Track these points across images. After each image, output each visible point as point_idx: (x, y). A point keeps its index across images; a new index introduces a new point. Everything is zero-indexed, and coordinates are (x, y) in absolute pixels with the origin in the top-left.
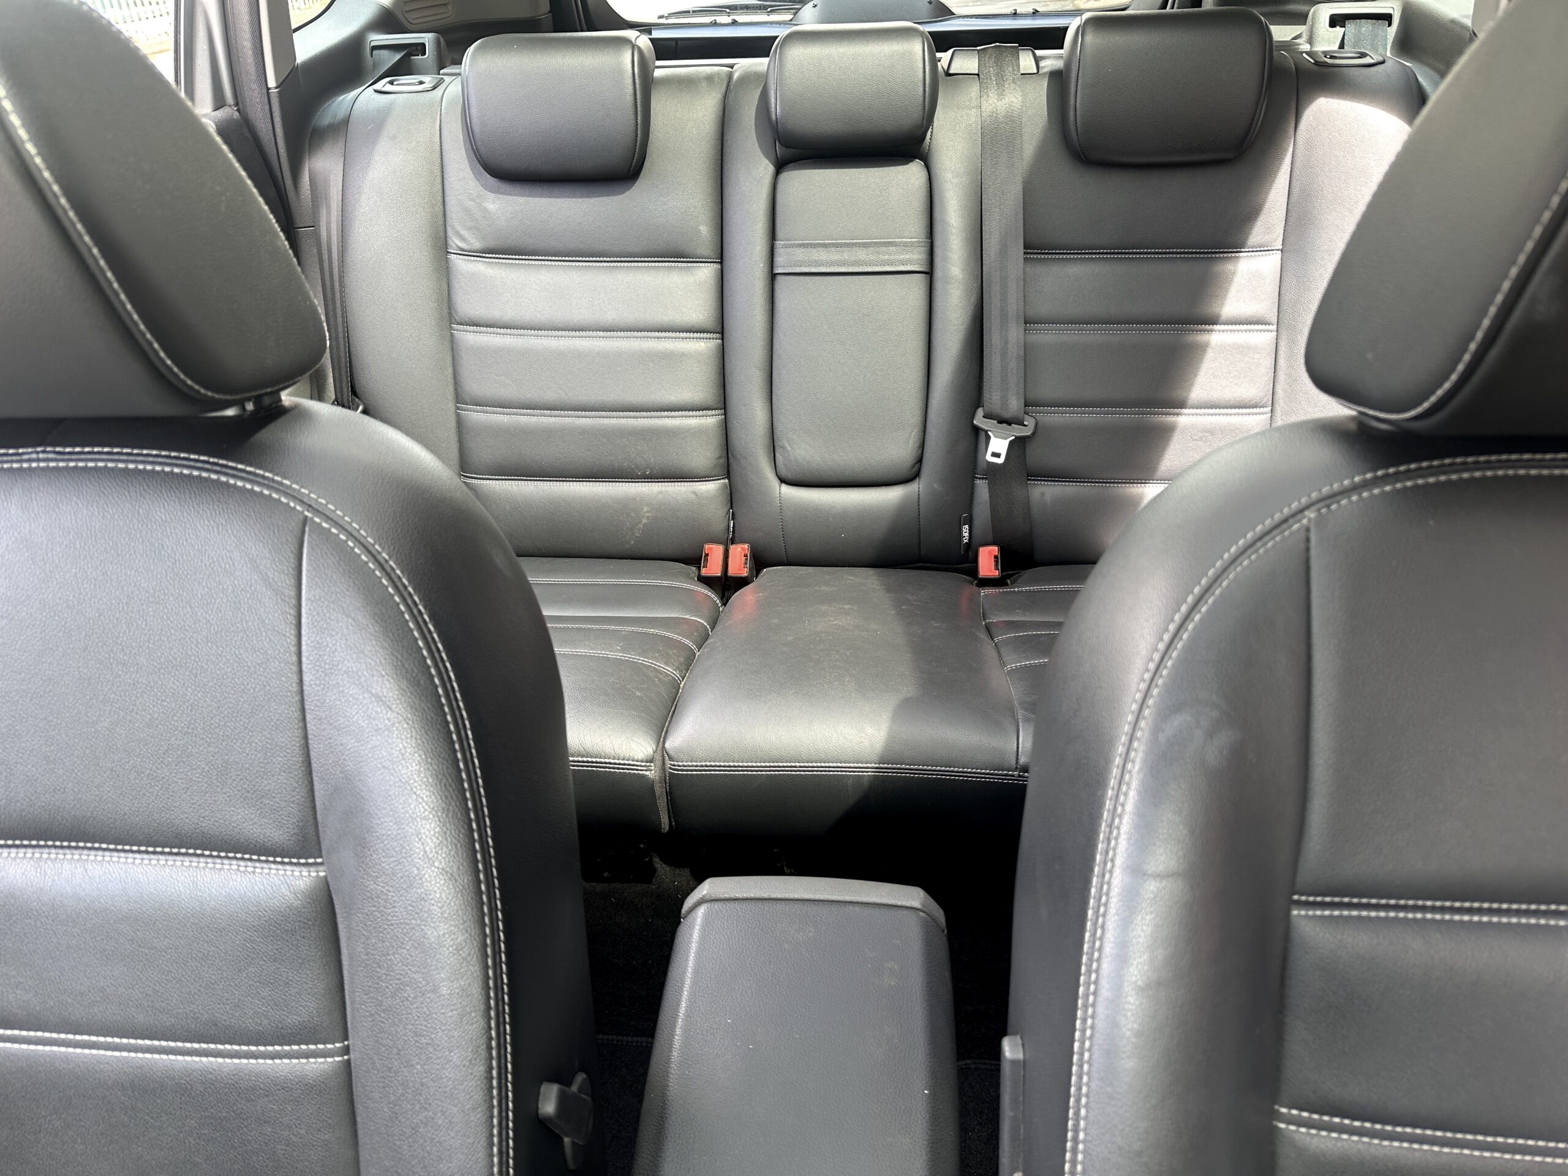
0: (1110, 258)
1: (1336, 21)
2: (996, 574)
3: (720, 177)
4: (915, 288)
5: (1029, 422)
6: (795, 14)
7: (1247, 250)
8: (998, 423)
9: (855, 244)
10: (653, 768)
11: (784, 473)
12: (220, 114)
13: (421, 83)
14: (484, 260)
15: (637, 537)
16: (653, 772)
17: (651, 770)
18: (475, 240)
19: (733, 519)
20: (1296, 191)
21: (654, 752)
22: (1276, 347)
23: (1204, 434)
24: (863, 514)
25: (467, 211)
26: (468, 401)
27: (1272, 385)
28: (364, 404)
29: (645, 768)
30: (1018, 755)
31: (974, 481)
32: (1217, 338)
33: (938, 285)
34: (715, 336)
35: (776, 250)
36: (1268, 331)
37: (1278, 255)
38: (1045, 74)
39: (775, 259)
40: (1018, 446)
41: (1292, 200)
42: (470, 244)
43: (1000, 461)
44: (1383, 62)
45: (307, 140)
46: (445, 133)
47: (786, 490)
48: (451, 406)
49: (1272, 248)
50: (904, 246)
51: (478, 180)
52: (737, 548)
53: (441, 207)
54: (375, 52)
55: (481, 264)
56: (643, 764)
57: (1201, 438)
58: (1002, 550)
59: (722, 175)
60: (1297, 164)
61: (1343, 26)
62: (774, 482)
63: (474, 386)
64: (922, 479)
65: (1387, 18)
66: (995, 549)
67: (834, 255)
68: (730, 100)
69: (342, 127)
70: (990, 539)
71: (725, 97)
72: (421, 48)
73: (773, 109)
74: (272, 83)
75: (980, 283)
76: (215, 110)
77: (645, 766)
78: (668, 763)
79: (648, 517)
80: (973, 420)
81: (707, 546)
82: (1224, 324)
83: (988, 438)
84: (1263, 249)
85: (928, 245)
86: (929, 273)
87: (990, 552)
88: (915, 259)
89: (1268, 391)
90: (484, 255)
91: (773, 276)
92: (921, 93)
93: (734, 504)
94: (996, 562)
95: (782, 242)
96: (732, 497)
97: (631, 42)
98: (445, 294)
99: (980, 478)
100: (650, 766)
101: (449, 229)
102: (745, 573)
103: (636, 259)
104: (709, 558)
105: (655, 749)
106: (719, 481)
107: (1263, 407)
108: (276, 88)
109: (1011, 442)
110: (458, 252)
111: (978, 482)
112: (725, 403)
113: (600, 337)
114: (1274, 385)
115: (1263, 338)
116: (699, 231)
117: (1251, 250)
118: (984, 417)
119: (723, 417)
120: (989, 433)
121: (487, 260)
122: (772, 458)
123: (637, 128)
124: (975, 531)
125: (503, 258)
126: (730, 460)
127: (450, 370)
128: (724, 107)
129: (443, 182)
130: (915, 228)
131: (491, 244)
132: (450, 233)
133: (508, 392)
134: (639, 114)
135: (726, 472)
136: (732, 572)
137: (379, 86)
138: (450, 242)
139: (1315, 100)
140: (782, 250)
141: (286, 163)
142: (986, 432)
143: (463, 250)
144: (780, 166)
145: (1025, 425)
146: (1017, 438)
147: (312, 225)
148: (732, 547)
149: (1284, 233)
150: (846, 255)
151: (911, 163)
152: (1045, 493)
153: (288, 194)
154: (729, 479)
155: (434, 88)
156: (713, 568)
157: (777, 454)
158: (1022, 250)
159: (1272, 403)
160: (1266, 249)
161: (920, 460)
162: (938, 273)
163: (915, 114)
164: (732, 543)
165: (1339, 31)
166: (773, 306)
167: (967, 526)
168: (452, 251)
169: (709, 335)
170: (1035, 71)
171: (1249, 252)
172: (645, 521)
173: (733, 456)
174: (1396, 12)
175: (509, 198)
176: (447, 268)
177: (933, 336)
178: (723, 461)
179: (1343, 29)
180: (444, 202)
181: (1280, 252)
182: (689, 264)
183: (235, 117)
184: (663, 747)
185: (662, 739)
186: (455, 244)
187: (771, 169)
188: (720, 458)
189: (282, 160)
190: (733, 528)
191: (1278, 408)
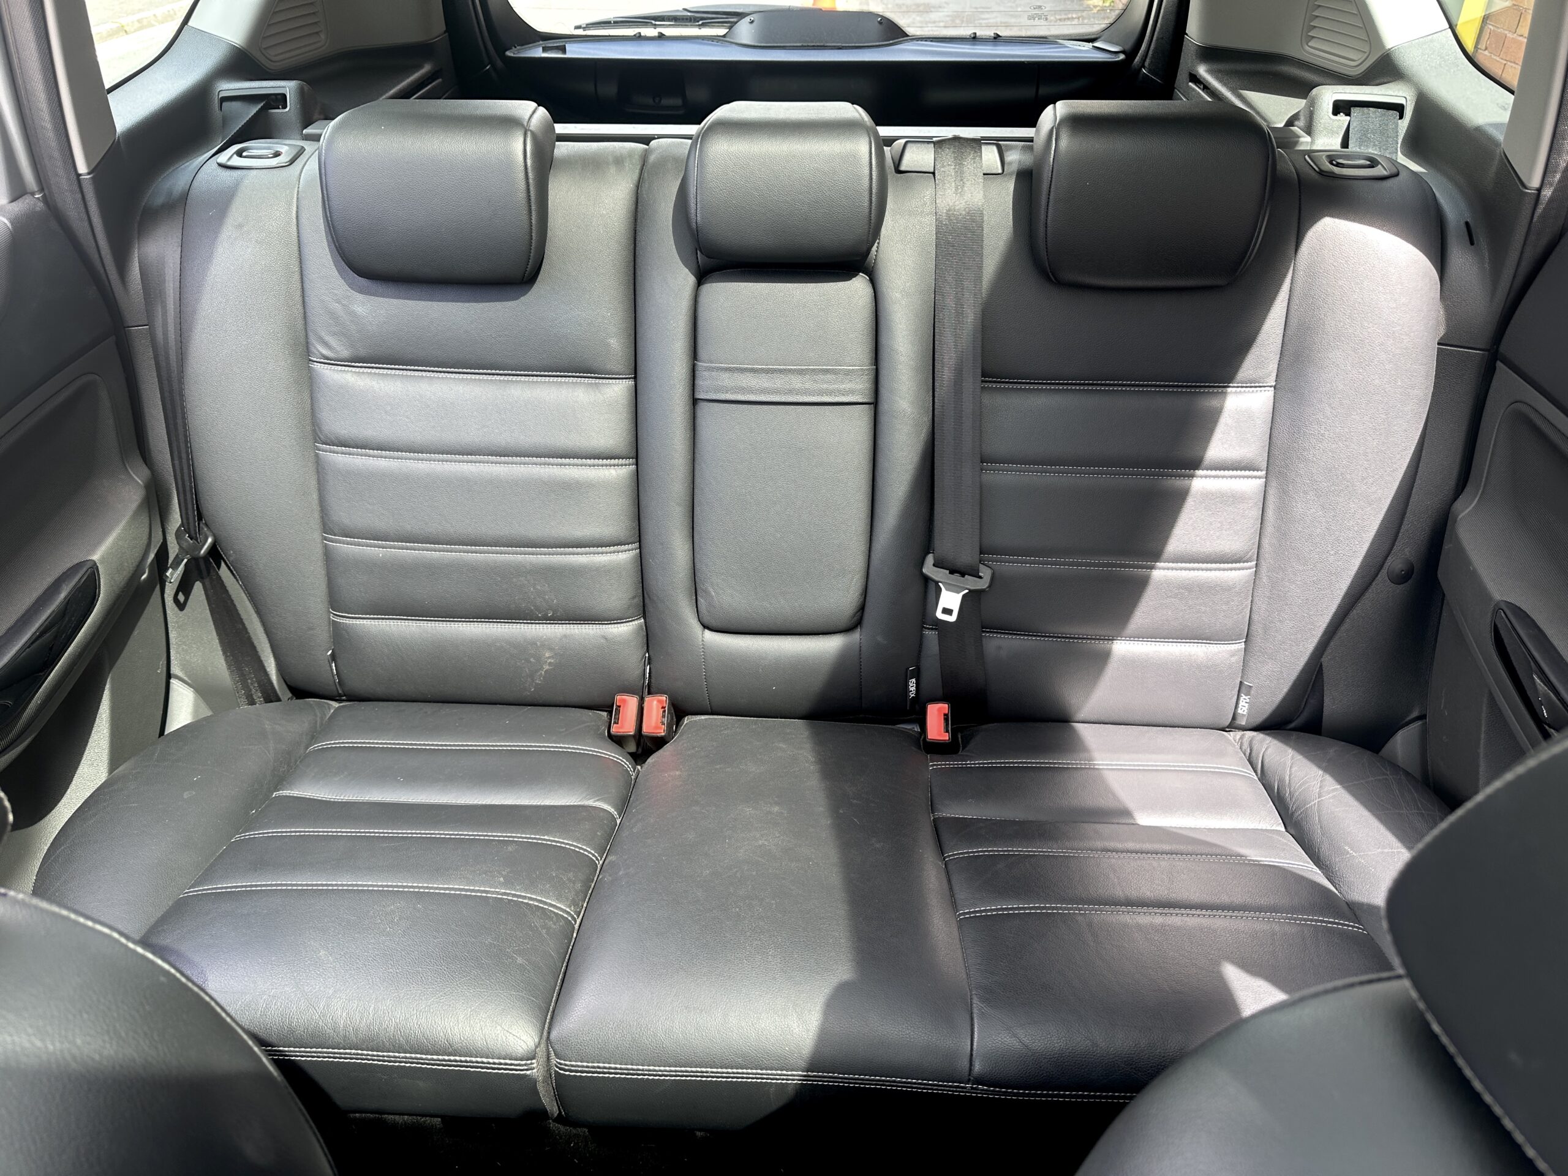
0: (1080, 390)
1: (1341, 107)
2: (946, 737)
3: (632, 282)
4: (860, 419)
5: (986, 573)
6: (730, 28)
7: (1236, 385)
8: (950, 573)
9: (790, 371)
10: (534, 1065)
11: (706, 619)
12: (19, 207)
13: (277, 154)
14: (354, 369)
15: (537, 684)
16: (535, 1071)
17: (534, 1069)
18: (342, 348)
19: (649, 663)
20: (1293, 321)
21: (536, 1047)
22: (1264, 495)
23: (1181, 591)
24: (799, 666)
25: (332, 314)
26: (336, 531)
27: (1258, 537)
28: (214, 536)
29: (526, 1068)
30: (971, 1055)
31: (922, 631)
32: (1201, 483)
33: (883, 419)
34: (627, 461)
35: (697, 372)
36: (1255, 477)
37: (1270, 393)
38: (1010, 174)
39: (696, 382)
40: (971, 600)
41: (1289, 332)
42: (337, 352)
43: (952, 618)
44: (1397, 175)
45: (136, 225)
46: (304, 220)
47: (709, 635)
48: (317, 536)
49: (1265, 385)
50: (845, 374)
51: (344, 278)
52: (652, 701)
53: (300, 307)
54: (225, 104)
55: (349, 374)
56: (524, 1062)
57: (1177, 595)
58: (953, 709)
59: (635, 279)
60: (1296, 293)
61: (1348, 114)
62: (697, 627)
63: (344, 514)
64: (863, 630)
65: (1399, 109)
66: (945, 707)
67: (763, 382)
68: (644, 192)
69: (179, 204)
70: (940, 692)
71: (638, 186)
72: (279, 100)
73: (693, 211)
74: (82, 168)
75: (931, 416)
76: (12, 201)
77: (525, 1065)
78: (554, 1060)
79: (550, 664)
80: (922, 568)
81: (618, 697)
82: (1207, 470)
83: (939, 591)
84: (1254, 384)
85: (873, 373)
86: (875, 403)
87: (939, 710)
88: (858, 388)
89: (1253, 544)
90: (353, 364)
91: (695, 401)
92: (866, 204)
93: (650, 649)
94: (946, 720)
95: (706, 365)
96: (649, 639)
97: (522, 125)
98: (308, 407)
99: (929, 629)
100: (532, 1064)
101: (311, 334)
102: (661, 732)
103: (535, 373)
104: (621, 709)
105: (537, 1040)
106: (634, 623)
107: (1247, 562)
108: (89, 174)
109: (964, 596)
110: (322, 360)
111: (927, 632)
112: (640, 536)
113: (492, 463)
114: (1260, 537)
115: (1250, 485)
116: (608, 345)
117: (1240, 385)
118: (934, 565)
119: (638, 551)
120: (940, 584)
121: (357, 370)
122: (694, 601)
123: (531, 229)
124: (923, 685)
125: (376, 368)
126: (646, 601)
127: (315, 496)
128: (637, 199)
129: (302, 278)
130: (858, 354)
131: (362, 352)
132: (313, 339)
133: (382, 522)
134: (534, 213)
135: (641, 612)
136: (646, 729)
137: (223, 158)
138: (313, 349)
139: (1320, 219)
140: (705, 373)
141: (108, 256)
142: (937, 583)
143: (327, 358)
144: (703, 276)
145: (980, 577)
146: (970, 591)
147: (146, 323)
148: (647, 699)
149: (1278, 368)
150: (779, 382)
151: (854, 279)
152: (999, 646)
153: (115, 290)
154: (645, 619)
155: (292, 162)
156: (626, 725)
157: (699, 598)
158: (980, 378)
159: (1257, 557)
160: (1257, 385)
161: (862, 608)
162: (884, 406)
163: (860, 229)
164: (649, 693)
165: (1343, 119)
166: (694, 433)
167: (914, 680)
168: (315, 359)
169: (621, 461)
170: (1000, 171)
171: (1238, 387)
172: (546, 667)
173: (649, 597)
174: (1408, 102)
175: (381, 299)
176: (310, 378)
177: (877, 474)
178: (638, 600)
179: (1348, 118)
180: (304, 302)
181: (1273, 389)
182: (597, 381)
183: (38, 209)
184: (548, 1038)
185: (546, 1026)
186: (319, 351)
187: (691, 280)
188: (634, 598)
189: (103, 253)
190: (650, 673)
191: (1263, 562)
